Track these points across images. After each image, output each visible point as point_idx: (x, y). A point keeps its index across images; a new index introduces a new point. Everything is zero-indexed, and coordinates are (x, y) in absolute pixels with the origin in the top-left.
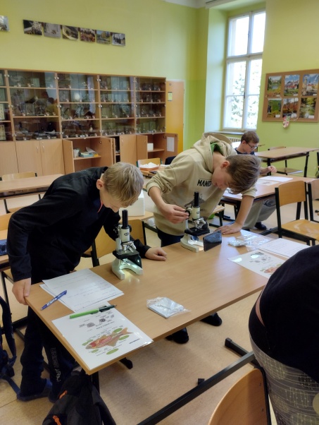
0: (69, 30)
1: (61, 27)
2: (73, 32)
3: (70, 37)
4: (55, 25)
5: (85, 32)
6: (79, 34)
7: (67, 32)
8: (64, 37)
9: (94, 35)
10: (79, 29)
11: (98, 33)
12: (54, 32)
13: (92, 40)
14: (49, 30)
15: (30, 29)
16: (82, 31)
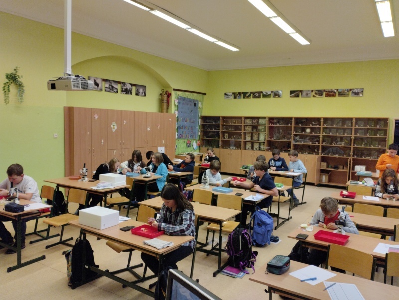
0: (317, 92)
1: (312, 91)
2: (320, 93)
3: (317, 96)
4: (308, 91)
5: (329, 91)
6: (324, 93)
7: (316, 94)
8: (314, 96)
9: (335, 93)
10: (324, 90)
11: (339, 91)
12: (307, 94)
13: (334, 95)
14: (304, 94)
15: (293, 94)
16: (327, 91)
